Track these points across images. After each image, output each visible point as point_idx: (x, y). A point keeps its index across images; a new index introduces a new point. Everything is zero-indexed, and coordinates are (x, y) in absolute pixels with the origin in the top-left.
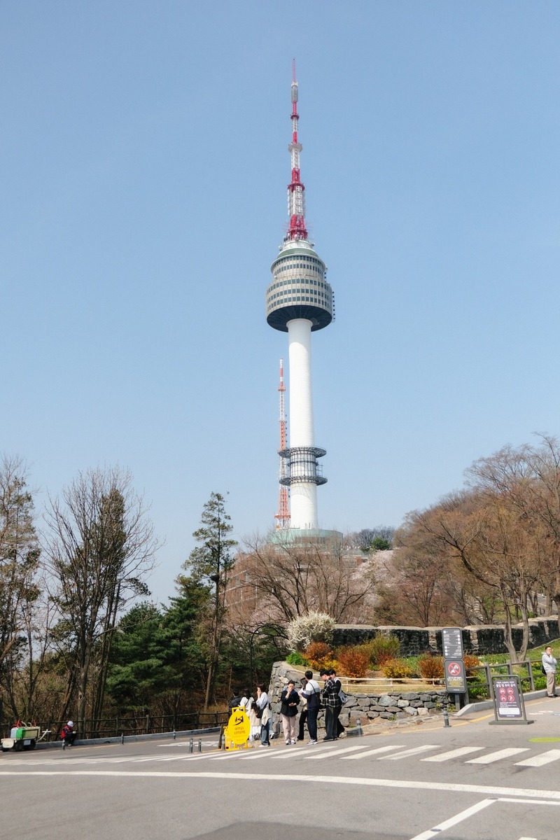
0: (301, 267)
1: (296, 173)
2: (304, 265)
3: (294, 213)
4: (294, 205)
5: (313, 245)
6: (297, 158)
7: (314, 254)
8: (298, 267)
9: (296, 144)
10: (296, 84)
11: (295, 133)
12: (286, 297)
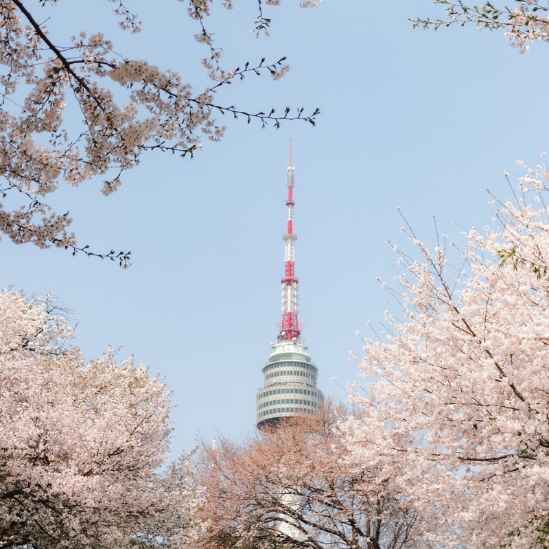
0: (295, 374)
1: (290, 266)
2: (298, 372)
3: (289, 311)
4: (289, 302)
5: (307, 348)
6: (292, 249)
7: (308, 359)
8: (291, 374)
9: (290, 234)
10: (293, 168)
11: (290, 223)
12: (279, 406)
